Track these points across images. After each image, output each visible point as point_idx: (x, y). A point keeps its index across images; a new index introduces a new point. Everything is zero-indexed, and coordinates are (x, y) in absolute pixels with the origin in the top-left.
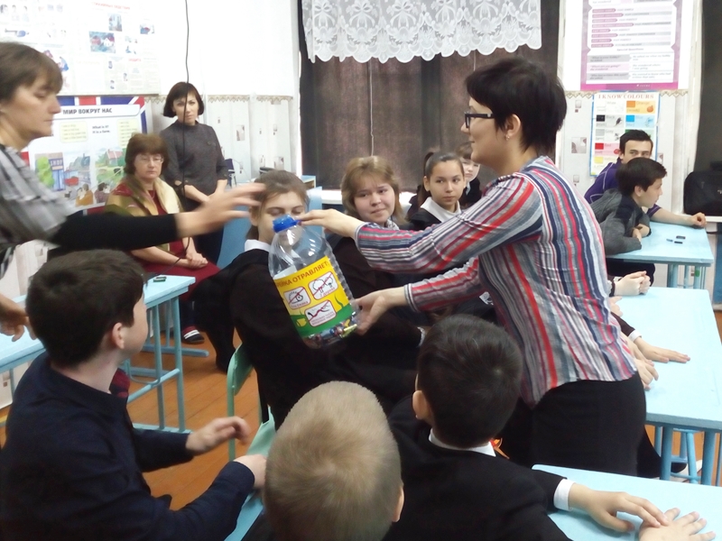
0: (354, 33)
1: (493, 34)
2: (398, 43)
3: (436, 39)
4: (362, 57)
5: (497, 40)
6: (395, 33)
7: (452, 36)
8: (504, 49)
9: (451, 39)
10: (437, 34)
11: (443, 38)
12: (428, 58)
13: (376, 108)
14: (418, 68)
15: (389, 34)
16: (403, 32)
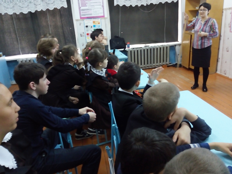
0: (5, 5)
1: (52, 3)
2: (22, 7)
3: (35, 6)
4: (10, 12)
5: (54, 5)
6: (21, 4)
7: (40, 4)
8: (56, 8)
10: (35, 4)
11: (37, 5)
12: (33, 11)
13: (17, 29)
14: (29, 15)
15: (19, 5)
16: (23, 4)
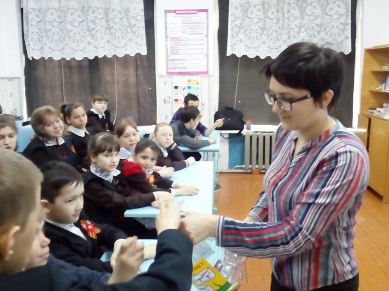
0: (52, 45)
1: (123, 47)
2: (75, 50)
3: (95, 49)
4: (57, 57)
5: (126, 50)
6: (74, 46)
7: (102, 47)
8: (129, 55)
9: (102, 49)
10: (95, 47)
11: (98, 48)
12: (91, 58)
13: (66, 83)
14: (87, 63)
15: (70, 46)
16: (78, 45)
